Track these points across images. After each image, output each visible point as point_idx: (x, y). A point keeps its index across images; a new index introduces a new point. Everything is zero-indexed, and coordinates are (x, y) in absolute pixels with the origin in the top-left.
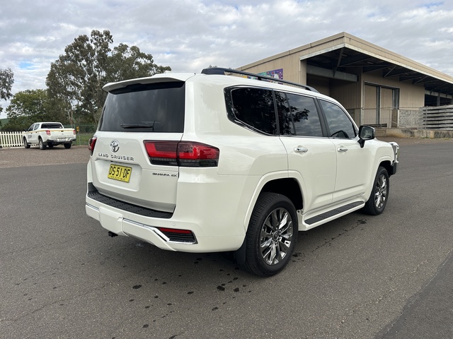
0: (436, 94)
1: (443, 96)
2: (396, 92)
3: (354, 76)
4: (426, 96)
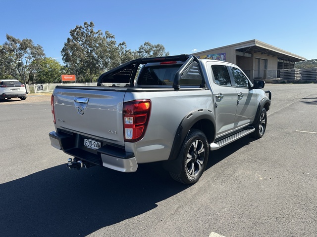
0: (282, 61)
1: (285, 62)
2: (266, 61)
3: (251, 54)
4: (278, 62)
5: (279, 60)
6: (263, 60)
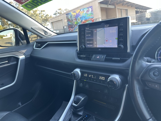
1: (141, 10)
3: (114, 6)
6: (125, 10)
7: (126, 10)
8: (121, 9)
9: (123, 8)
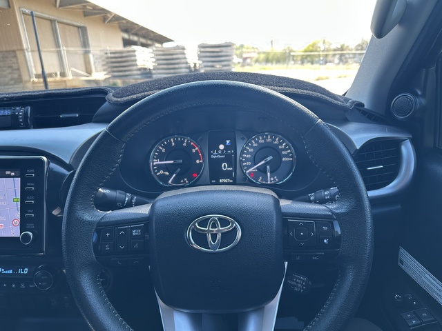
2: (83, 30)
5: (126, 36)
6: (76, 29)
7: (78, 27)
8: (52, 21)
9: (59, 20)
